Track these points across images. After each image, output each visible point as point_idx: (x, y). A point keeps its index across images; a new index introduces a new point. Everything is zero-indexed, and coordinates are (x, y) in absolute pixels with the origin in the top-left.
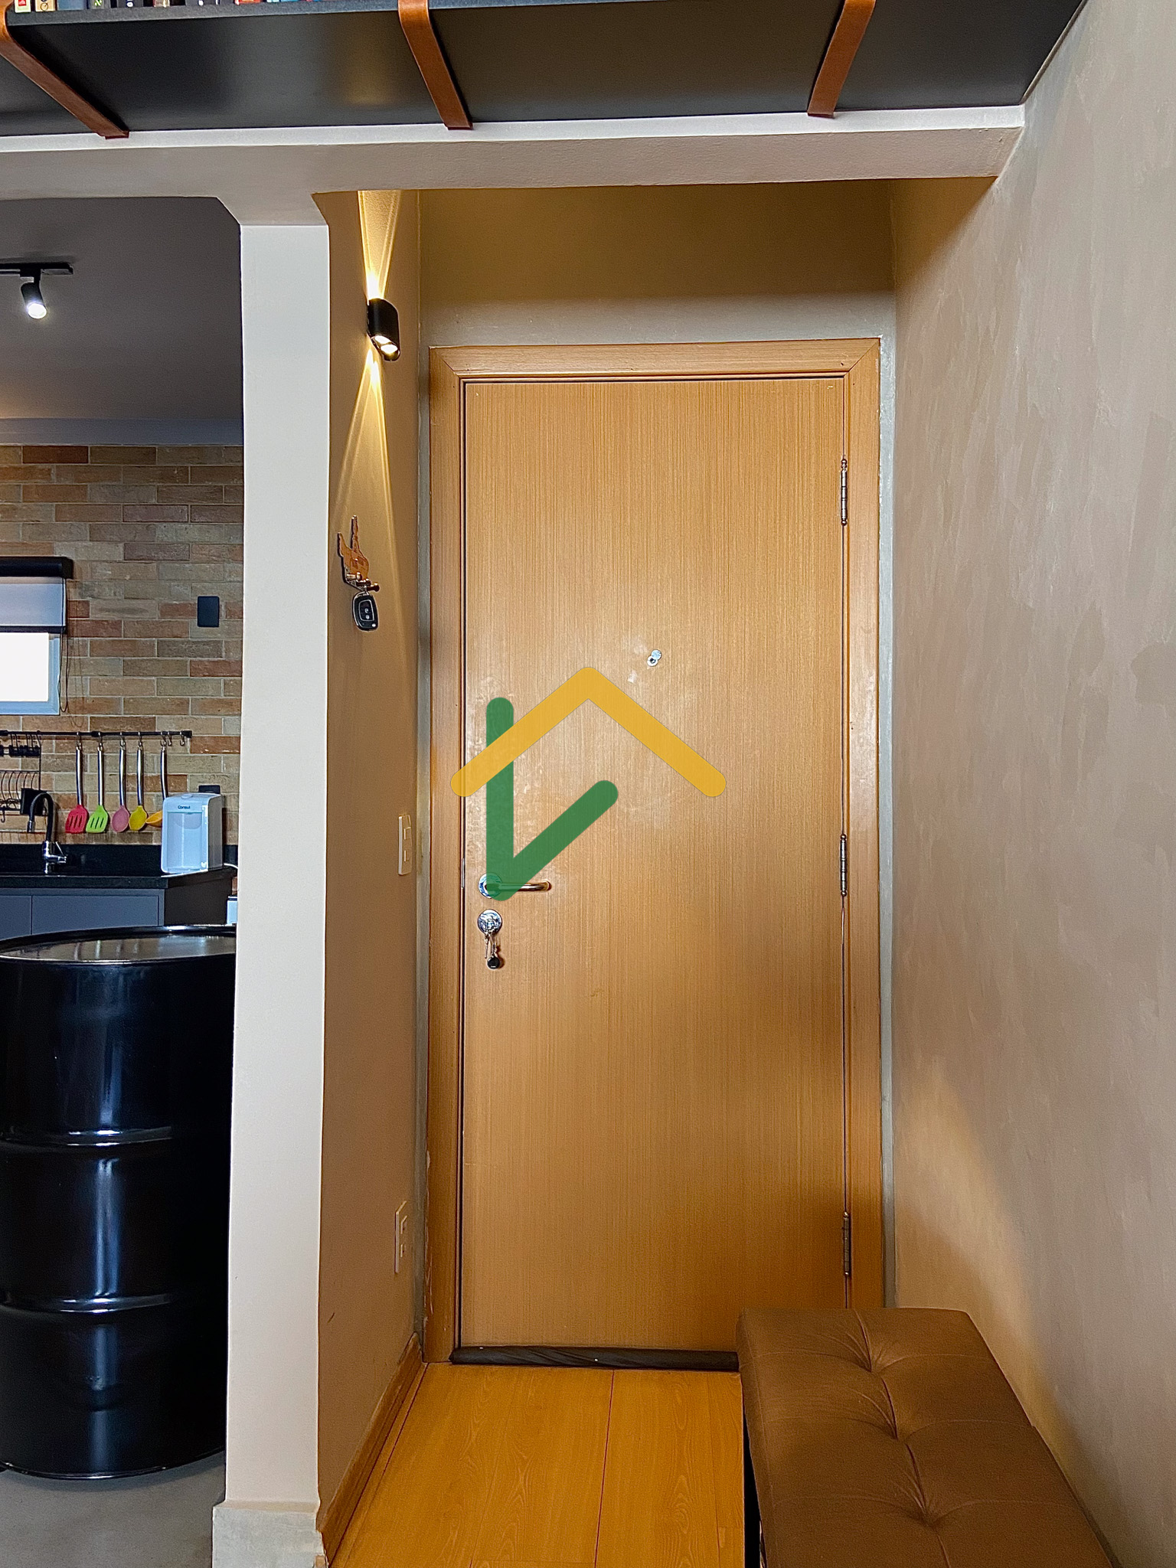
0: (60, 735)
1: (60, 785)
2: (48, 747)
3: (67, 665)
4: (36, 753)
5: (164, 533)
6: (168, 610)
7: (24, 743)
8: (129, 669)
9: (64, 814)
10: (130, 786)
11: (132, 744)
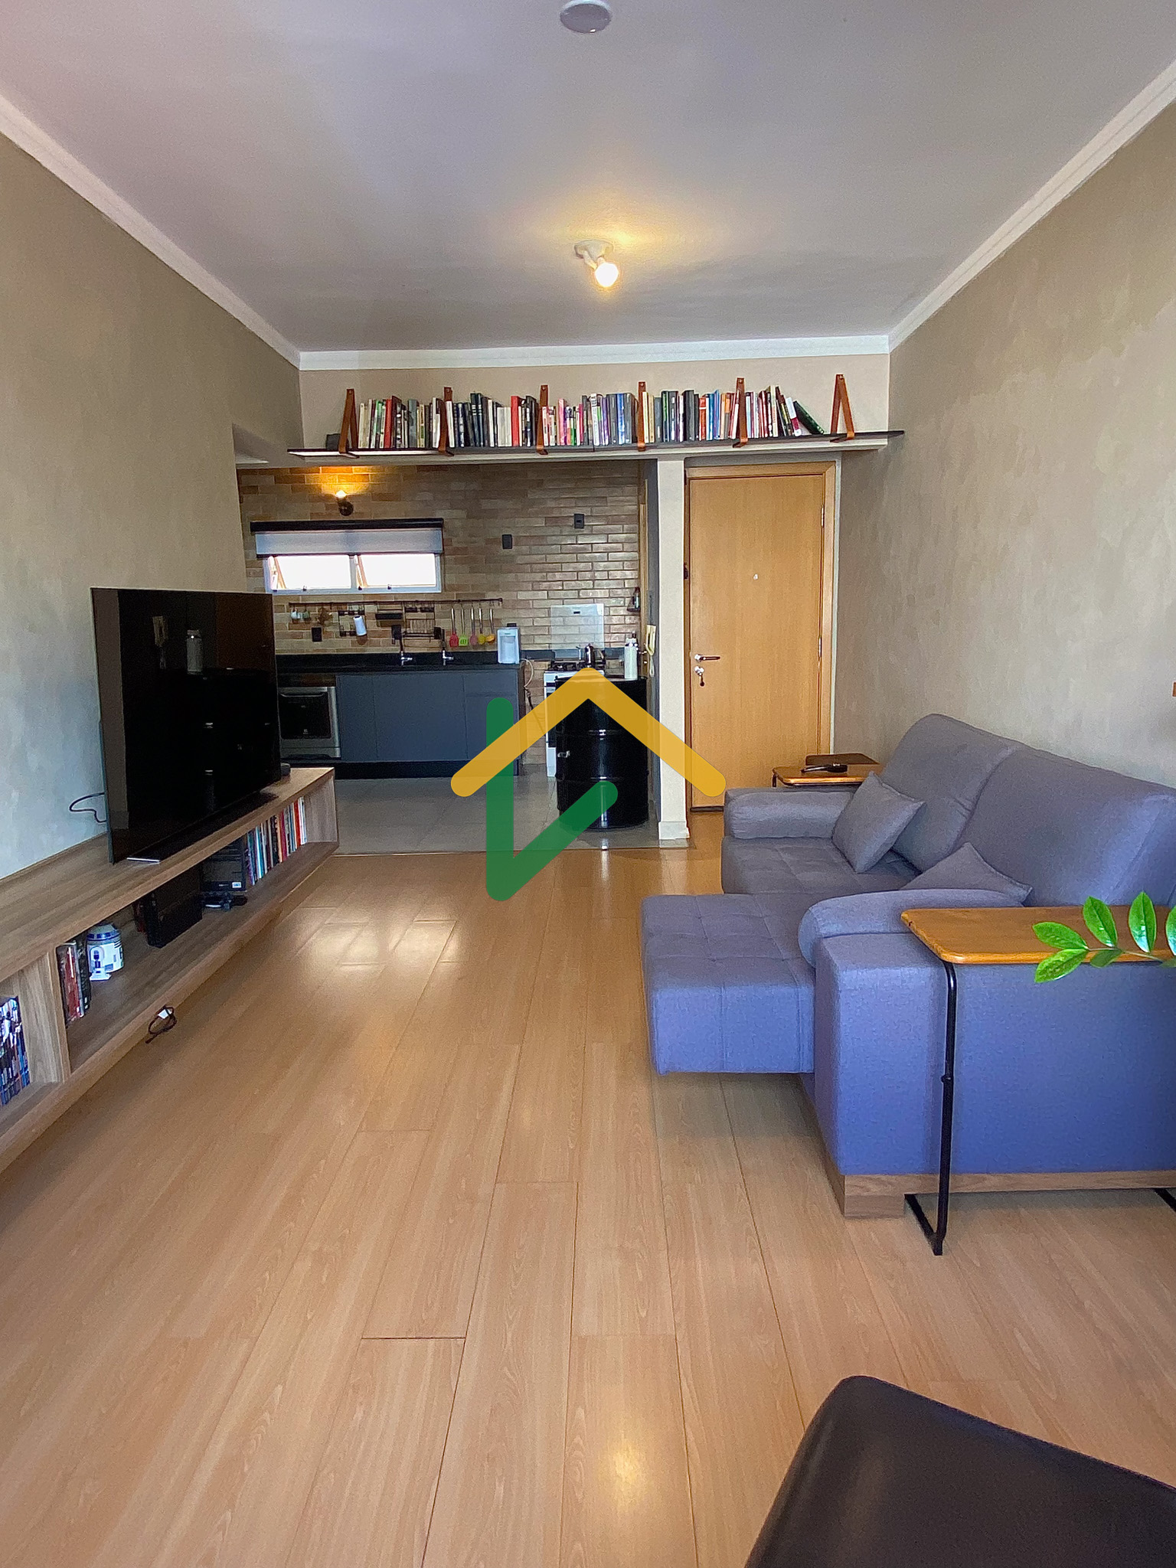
0: (442, 602)
1: (444, 625)
2: (438, 607)
3: (444, 570)
4: (432, 610)
5: (486, 504)
6: (488, 541)
7: (426, 606)
8: (473, 571)
9: (447, 638)
10: (476, 624)
11: (476, 605)
